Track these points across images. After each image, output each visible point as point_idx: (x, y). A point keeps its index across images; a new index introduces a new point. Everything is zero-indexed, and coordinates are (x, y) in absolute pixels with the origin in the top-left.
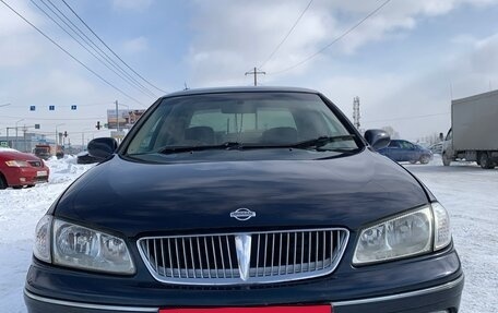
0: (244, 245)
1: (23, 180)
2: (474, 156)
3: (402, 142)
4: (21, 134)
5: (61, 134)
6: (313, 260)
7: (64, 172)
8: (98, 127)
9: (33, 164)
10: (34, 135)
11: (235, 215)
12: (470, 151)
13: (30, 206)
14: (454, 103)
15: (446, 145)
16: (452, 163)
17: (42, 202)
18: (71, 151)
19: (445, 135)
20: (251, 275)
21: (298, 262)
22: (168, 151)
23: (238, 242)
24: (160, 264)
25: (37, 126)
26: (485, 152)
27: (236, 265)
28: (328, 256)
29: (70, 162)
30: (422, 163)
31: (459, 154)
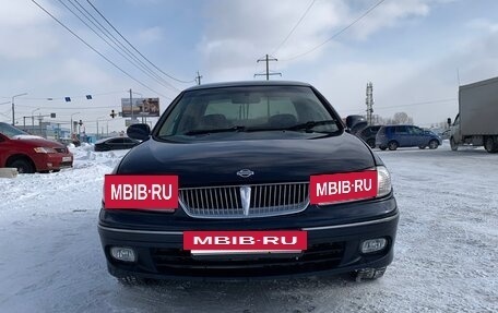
0: (246, 194)
1: (50, 165)
2: (481, 140)
3: (411, 127)
4: (37, 123)
5: (76, 123)
6: (292, 203)
7: (84, 158)
8: (113, 116)
9: (59, 150)
10: (49, 124)
11: (241, 173)
12: (477, 136)
13: (61, 187)
14: (462, 89)
15: (454, 130)
16: (460, 148)
17: (71, 184)
18: (87, 139)
19: (453, 121)
20: (251, 212)
21: (282, 204)
22: (191, 134)
23: (242, 192)
24: (191, 206)
25: (53, 115)
26: (491, 136)
27: (240, 207)
28: (302, 200)
29: (87, 150)
30: (431, 148)
31: (467, 138)
